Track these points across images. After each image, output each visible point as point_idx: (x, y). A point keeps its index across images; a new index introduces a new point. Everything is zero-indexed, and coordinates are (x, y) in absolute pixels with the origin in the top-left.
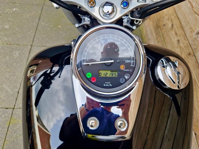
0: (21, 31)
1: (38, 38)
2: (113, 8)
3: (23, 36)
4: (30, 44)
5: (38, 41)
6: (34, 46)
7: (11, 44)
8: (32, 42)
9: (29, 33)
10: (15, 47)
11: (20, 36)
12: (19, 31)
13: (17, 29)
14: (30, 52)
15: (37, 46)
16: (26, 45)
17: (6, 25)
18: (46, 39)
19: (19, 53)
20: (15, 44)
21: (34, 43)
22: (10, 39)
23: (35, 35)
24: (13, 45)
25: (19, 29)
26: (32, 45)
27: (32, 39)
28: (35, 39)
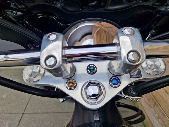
0: (16, 99)
1: (31, 105)
2: (100, 88)
3: (18, 104)
4: (22, 112)
5: (30, 108)
6: (26, 113)
7: (3, 114)
8: (24, 110)
9: (23, 100)
10: (7, 116)
11: (14, 105)
12: (14, 99)
13: (13, 98)
14: (20, 121)
15: (29, 113)
16: (18, 114)
17: (4, 95)
18: (39, 106)
19: (9, 123)
20: (7, 114)
21: (26, 111)
22: (4, 108)
23: (28, 102)
24: (5, 115)
25: (15, 98)
26: (23, 113)
27: (25, 107)
28: (28, 106)
